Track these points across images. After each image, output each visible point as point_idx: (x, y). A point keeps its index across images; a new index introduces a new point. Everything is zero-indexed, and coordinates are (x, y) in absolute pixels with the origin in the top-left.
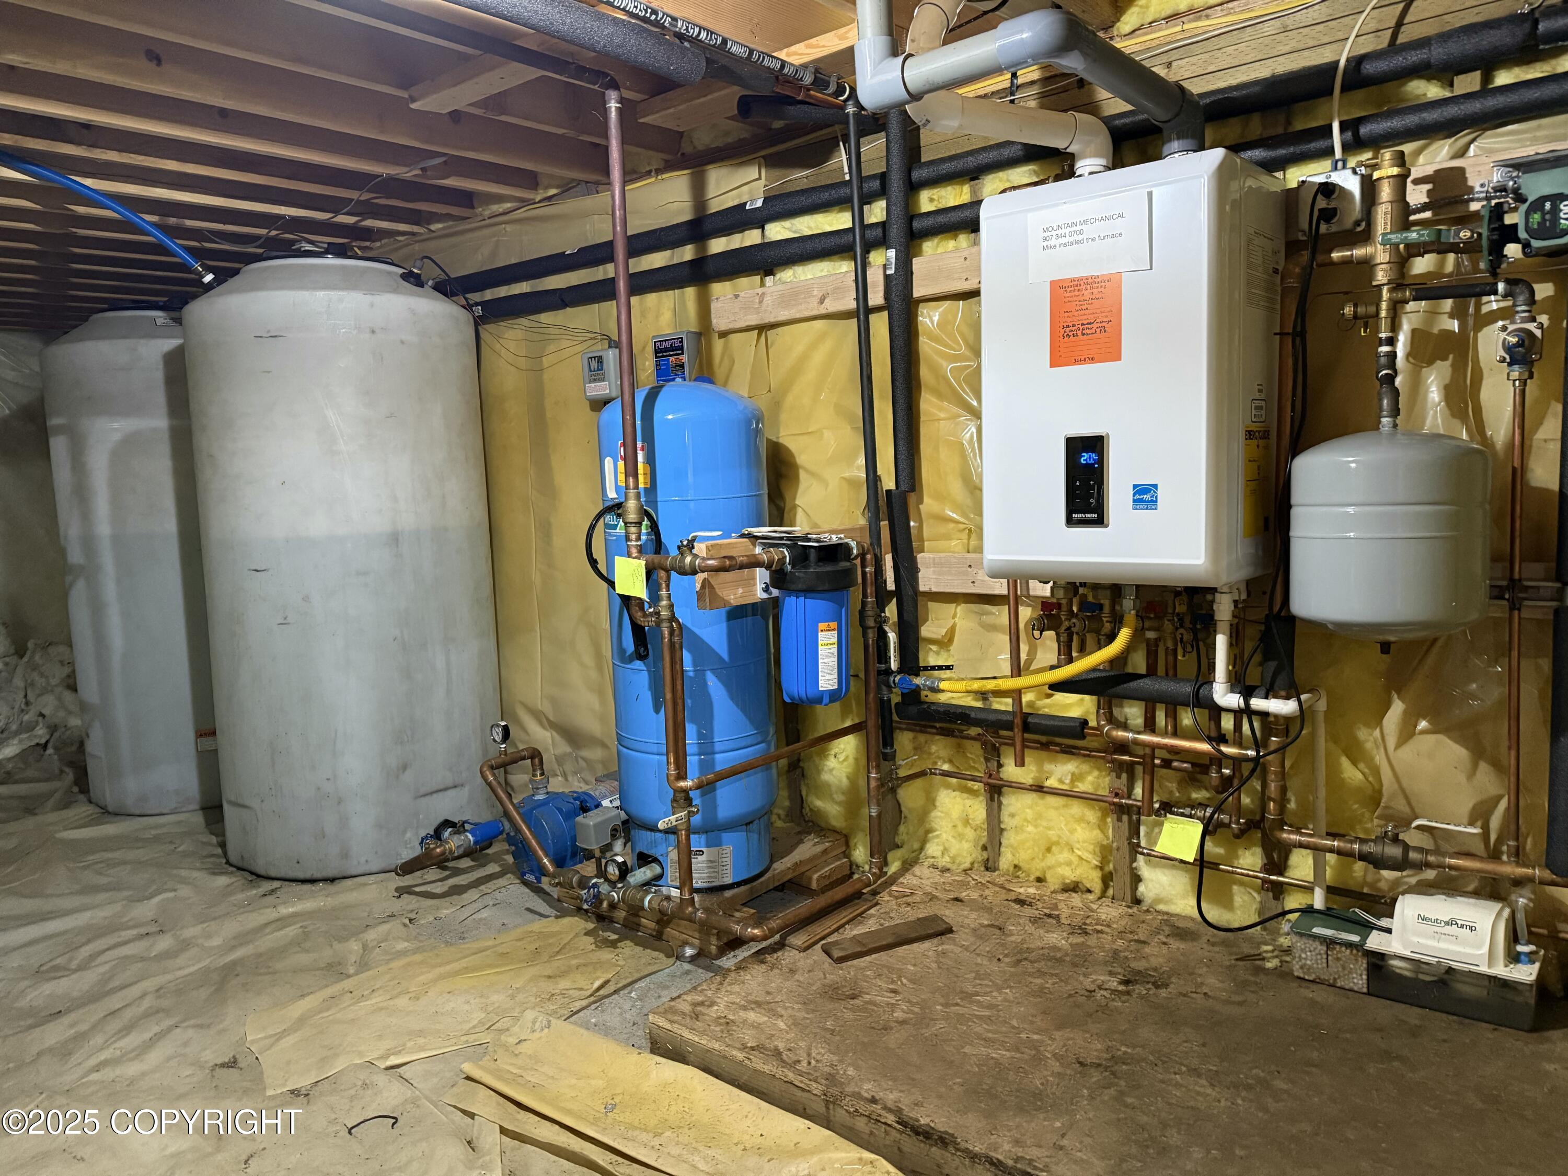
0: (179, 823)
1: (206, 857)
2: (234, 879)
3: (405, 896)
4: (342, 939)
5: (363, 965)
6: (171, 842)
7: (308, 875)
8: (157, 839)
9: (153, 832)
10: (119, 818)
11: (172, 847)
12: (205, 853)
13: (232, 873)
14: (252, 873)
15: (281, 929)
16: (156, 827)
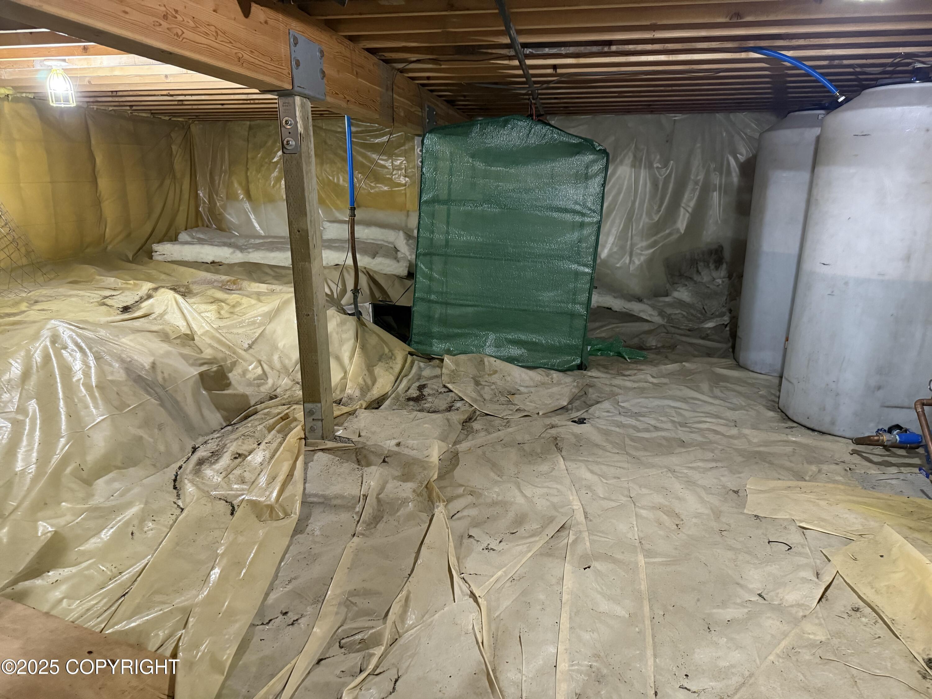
0: (767, 380)
1: (770, 401)
2: (776, 415)
3: (855, 455)
4: (810, 463)
5: (813, 478)
6: (758, 388)
7: (811, 426)
8: (752, 385)
9: (754, 381)
10: (742, 369)
11: (758, 390)
12: (770, 399)
13: (778, 412)
14: (786, 416)
15: (784, 446)
16: (756, 379)
